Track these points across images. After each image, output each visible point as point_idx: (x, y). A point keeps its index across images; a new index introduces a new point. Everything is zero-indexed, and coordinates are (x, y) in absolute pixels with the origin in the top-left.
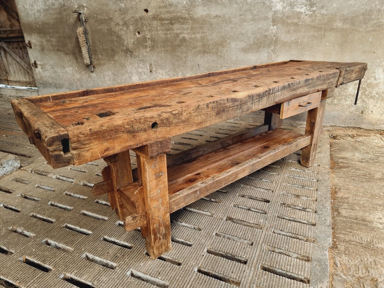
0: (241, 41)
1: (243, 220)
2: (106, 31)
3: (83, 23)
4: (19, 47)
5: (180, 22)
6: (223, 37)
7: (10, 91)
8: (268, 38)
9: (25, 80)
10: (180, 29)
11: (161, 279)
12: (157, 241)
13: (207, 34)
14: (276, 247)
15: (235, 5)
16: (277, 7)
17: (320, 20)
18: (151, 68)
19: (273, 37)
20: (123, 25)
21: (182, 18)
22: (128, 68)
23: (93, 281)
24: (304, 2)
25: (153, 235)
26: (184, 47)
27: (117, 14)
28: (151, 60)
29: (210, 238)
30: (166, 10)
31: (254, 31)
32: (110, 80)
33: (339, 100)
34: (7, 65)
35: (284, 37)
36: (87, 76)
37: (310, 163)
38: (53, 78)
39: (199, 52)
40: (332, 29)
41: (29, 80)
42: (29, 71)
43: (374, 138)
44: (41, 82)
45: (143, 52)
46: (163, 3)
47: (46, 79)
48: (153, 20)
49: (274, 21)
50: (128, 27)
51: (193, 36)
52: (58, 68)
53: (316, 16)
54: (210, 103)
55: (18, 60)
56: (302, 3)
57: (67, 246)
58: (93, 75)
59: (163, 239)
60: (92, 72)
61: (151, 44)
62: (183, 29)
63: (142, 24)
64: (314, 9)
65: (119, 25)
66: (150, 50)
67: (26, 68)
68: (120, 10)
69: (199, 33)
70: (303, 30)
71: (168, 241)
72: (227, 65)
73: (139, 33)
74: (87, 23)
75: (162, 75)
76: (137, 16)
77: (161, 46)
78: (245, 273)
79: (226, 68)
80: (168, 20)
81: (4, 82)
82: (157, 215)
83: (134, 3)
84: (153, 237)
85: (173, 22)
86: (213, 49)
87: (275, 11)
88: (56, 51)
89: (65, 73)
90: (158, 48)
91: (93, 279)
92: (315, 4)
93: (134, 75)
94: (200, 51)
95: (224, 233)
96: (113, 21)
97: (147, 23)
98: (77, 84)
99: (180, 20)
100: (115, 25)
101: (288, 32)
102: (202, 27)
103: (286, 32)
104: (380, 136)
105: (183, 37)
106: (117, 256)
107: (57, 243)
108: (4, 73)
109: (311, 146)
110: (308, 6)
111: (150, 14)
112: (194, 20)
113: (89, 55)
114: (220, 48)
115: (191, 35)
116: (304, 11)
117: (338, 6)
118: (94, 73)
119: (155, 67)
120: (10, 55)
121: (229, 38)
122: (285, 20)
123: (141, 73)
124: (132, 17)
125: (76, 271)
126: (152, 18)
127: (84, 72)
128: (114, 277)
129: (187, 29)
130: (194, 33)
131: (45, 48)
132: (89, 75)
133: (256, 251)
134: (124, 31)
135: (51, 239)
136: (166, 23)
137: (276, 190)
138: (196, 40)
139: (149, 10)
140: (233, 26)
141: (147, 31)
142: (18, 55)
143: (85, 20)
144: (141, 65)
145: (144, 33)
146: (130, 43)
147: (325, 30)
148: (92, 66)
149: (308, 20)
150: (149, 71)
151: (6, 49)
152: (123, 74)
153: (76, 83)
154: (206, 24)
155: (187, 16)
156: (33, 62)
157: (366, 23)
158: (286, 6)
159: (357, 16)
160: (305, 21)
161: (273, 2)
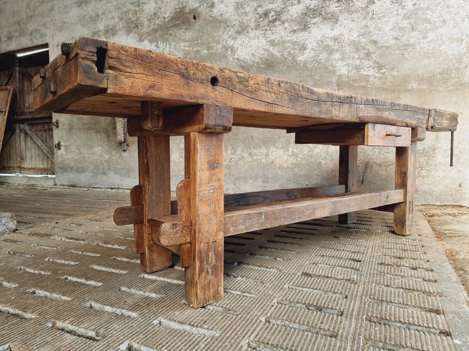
1: (326, 275)
4: (44, 129)
7: (20, 179)
9: (42, 166)
11: (208, 329)
12: (204, 274)
14: (384, 299)
15: (294, 72)
16: (341, 71)
17: (392, 82)
23: (97, 329)
24: (371, 65)
25: (198, 260)
29: (280, 290)
33: (427, 170)
34: (24, 149)
36: (118, 156)
37: (407, 228)
38: (76, 161)
40: (406, 91)
41: (47, 167)
42: (49, 155)
44: (61, 166)
47: (67, 162)
49: (339, 86)
52: (85, 149)
53: (386, 78)
54: (283, 82)
55: (39, 143)
56: (369, 66)
57: (64, 295)
58: (125, 154)
59: (212, 274)
60: (124, 151)
64: (384, 71)
67: (46, 153)
71: (218, 281)
78: (342, 324)
81: (16, 169)
82: (207, 229)
84: (198, 264)
87: (339, 75)
88: (86, 130)
89: (92, 153)
91: (98, 327)
92: (384, 66)
95: (301, 286)
98: (103, 167)
106: (138, 305)
107: (48, 294)
108: (19, 159)
109: (406, 204)
110: (376, 69)
113: (124, 131)
116: (371, 74)
117: (411, 66)
118: (127, 151)
120: (31, 138)
122: (351, 84)
125: (72, 319)
127: (115, 151)
128: (133, 326)
131: (74, 127)
132: (120, 155)
133: (355, 303)
135: (41, 288)
137: (367, 252)
142: (40, 139)
147: (399, 92)
148: (126, 144)
149: (378, 83)
151: (28, 131)
153: (103, 165)
156: (57, 143)
157: (446, 82)
158: (351, 70)
159: (434, 76)
160: (374, 84)
161: (336, 67)
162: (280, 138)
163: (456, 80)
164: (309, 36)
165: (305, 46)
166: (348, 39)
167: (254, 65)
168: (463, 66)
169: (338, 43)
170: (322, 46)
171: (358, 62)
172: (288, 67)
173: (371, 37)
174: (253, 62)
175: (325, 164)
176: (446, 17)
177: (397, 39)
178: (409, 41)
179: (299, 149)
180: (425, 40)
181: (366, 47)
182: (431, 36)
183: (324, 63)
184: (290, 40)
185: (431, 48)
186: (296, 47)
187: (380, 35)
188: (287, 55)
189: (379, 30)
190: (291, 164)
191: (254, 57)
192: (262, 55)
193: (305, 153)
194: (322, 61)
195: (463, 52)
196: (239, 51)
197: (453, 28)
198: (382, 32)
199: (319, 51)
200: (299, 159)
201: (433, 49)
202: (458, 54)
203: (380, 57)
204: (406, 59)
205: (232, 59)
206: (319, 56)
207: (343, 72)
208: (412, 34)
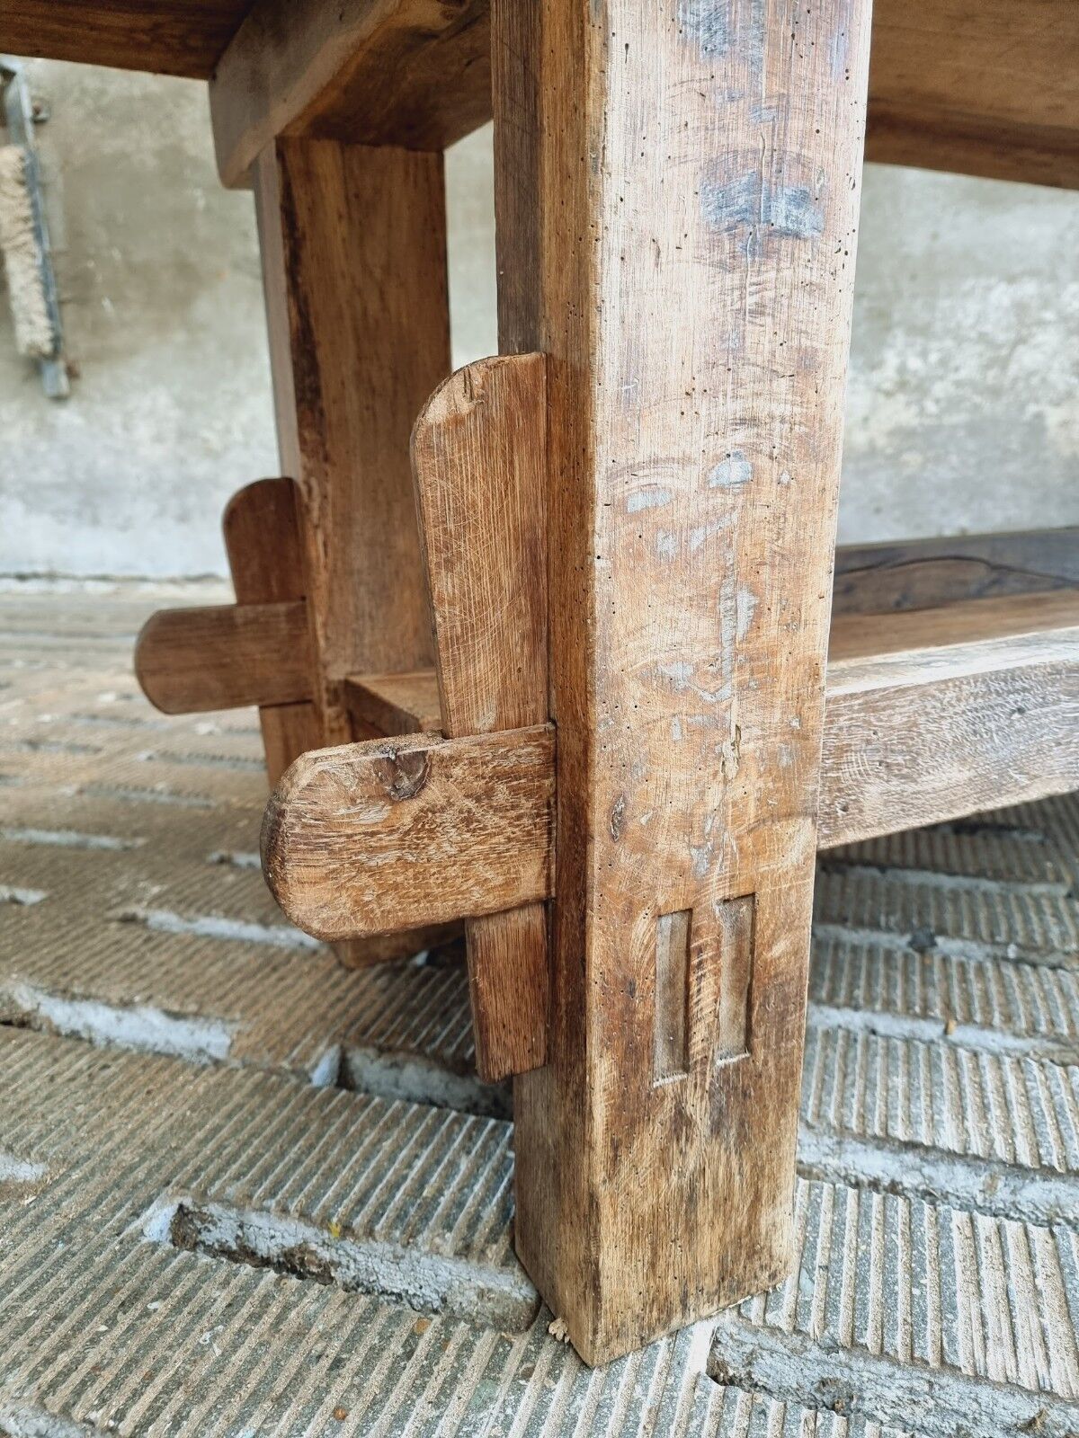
2: (151, 162)
3: (21, 128)
36: (31, 427)
58: (67, 417)
60: (59, 399)
74: (45, 129)
113: (46, 300)
118: (73, 404)
127: (15, 406)
132: (42, 420)
143: (37, 111)
148: (61, 365)
175: (1065, 424)
179: (934, 357)
190: (892, 433)
193: (963, 374)
200: (931, 407)
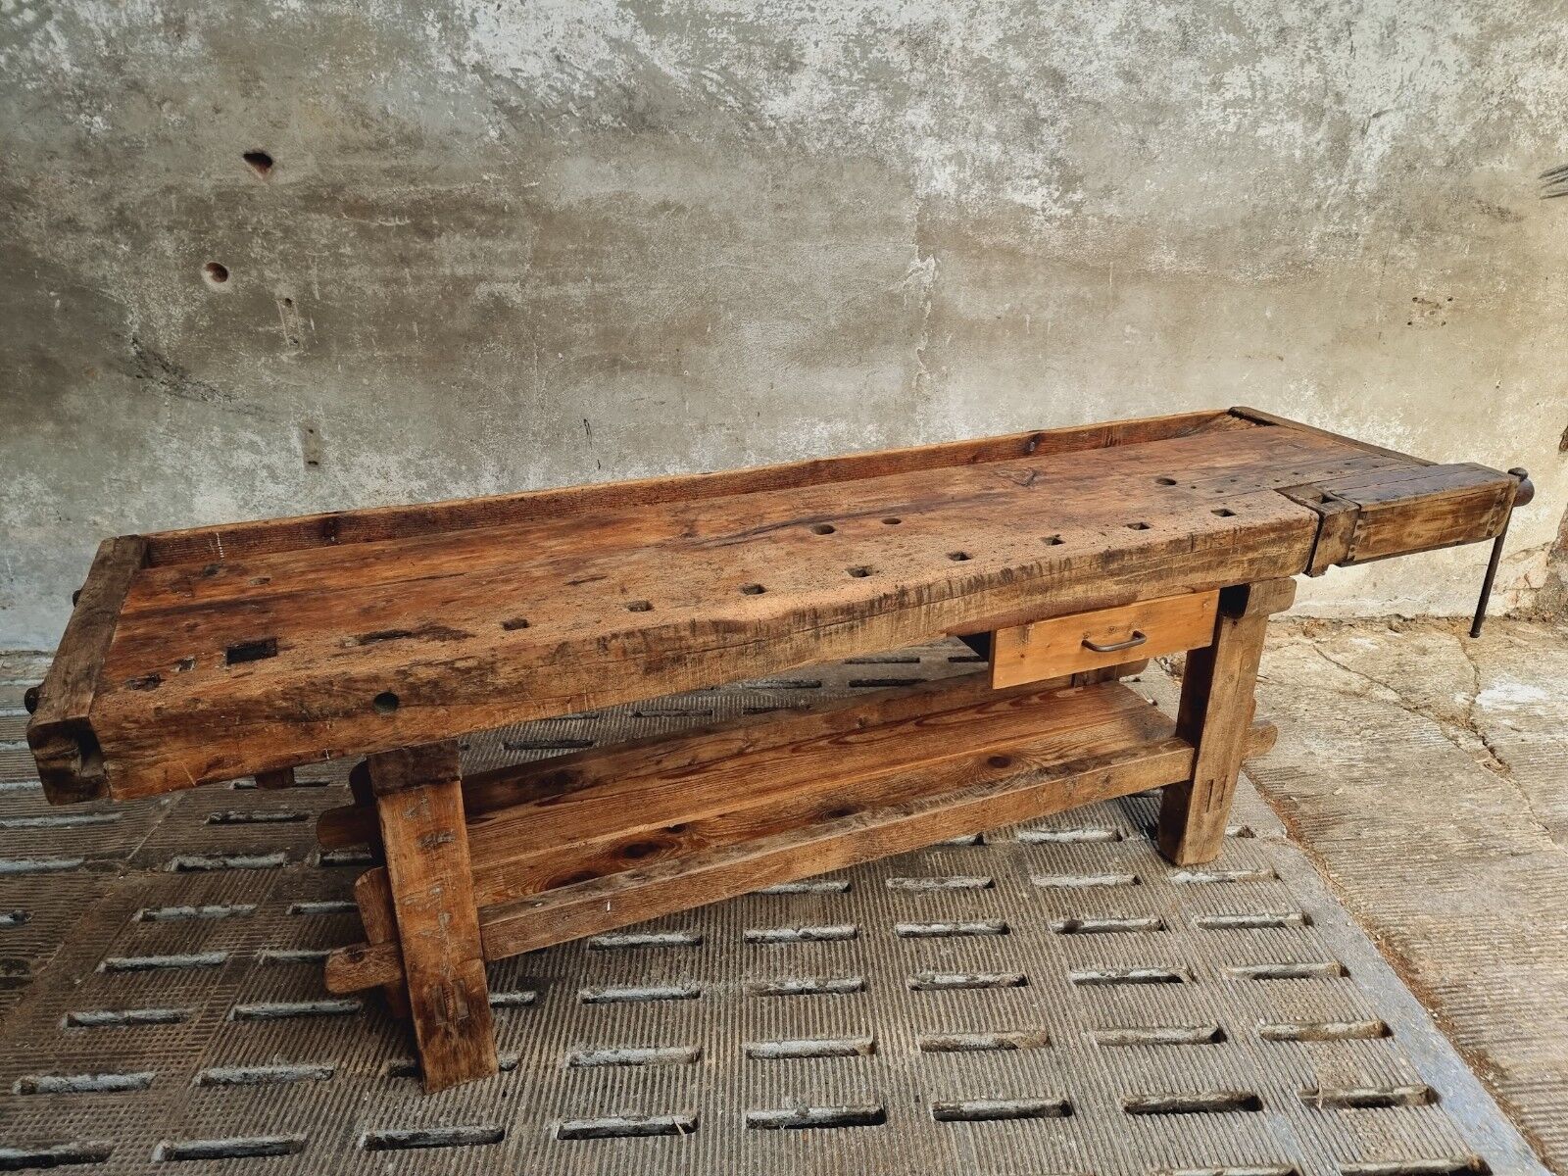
0: (787, 318)
5: (469, 225)
6: (701, 298)
8: (901, 304)
10: (473, 256)
13: (620, 284)
15: (751, 164)
16: (934, 183)
17: (1101, 240)
18: (314, 446)
19: (925, 301)
20: (106, 231)
21: (481, 208)
22: (159, 453)
24: (1039, 168)
26: (505, 344)
27: (60, 172)
28: (312, 406)
30: (386, 165)
31: (842, 276)
32: (34, 522)
35: (969, 304)
39: (587, 365)
40: (1142, 276)
43: (1294, 650)
45: (255, 369)
46: (366, 126)
48: (306, 209)
49: (927, 240)
50: (141, 241)
51: (549, 292)
53: (1084, 226)
56: (1032, 173)
61: (307, 326)
62: (492, 257)
63: (241, 225)
64: (1078, 196)
65: (79, 230)
66: (299, 357)
68: (80, 147)
69: (578, 279)
70: (1040, 277)
72: (729, 421)
73: (221, 273)
75: (386, 476)
76: (204, 184)
77: (366, 337)
79: (725, 431)
80: (398, 212)
83: (174, 117)
85: (432, 226)
86: (653, 352)
87: (928, 196)
90: (346, 345)
92: (1080, 179)
93: (202, 486)
94: (591, 360)
96: (33, 206)
97: (268, 221)
99: (468, 214)
100: (50, 226)
101: (984, 282)
102: (593, 252)
103: (974, 282)
104: (1310, 641)
105: (491, 294)
110: (1053, 186)
111: (282, 177)
112: (549, 217)
114: (692, 348)
115: (536, 287)
116: (1038, 205)
117: (1162, 189)
119: (338, 440)
121: (729, 307)
122: (968, 237)
123: (250, 473)
124: (169, 190)
126: (304, 198)
129: (515, 259)
130: (553, 281)
134: (114, 258)
136: (387, 230)
138: (565, 311)
139: (278, 155)
140: (747, 251)
141: (272, 261)
144: (247, 436)
145: (254, 273)
146: (163, 322)
147: (1120, 279)
149: (1056, 238)
150: (300, 464)
152: (129, 488)
154: (614, 239)
155: (506, 196)
157: (1255, 255)
158: (969, 180)
159: (1225, 229)
160: (1044, 242)
161: (917, 161)
162: (703, 428)
163: (1284, 249)
164: (812, 9)
165: (795, 53)
166: (964, 48)
167: (569, 112)
168: (1310, 202)
169: (929, 62)
170: (864, 64)
171: (995, 151)
172: (725, 140)
173: (1045, 53)
174: (561, 94)
176: (1291, 16)
177: (1129, 77)
178: (1168, 91)
180: (1215, 97)
181: (1027, 95)
182: (1236, 80)
183: (870, 139)
184: (729, 14)
185: (1231, 128)
186: (758, 51)
187: (1076, 51)
188: (719, 85)
189: (1076, 30)
191: (562, 72)
192: (600, 64)
194: (863, 128)
195: (1316, 157)
196: (484, 28)
197: (1302, 64)
198: (1083, 40)
199: (849, 82)
201: (1235, 135)
202: (1305, 161)
203: (1070, 142)
204: (1152, 160)
205: (449, 67)
206: (851, 107)
207: (939, 187)
208: (1180, 64)
